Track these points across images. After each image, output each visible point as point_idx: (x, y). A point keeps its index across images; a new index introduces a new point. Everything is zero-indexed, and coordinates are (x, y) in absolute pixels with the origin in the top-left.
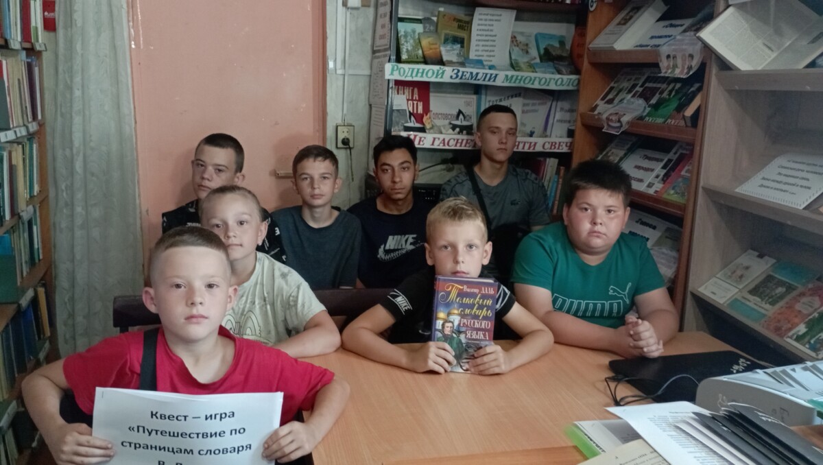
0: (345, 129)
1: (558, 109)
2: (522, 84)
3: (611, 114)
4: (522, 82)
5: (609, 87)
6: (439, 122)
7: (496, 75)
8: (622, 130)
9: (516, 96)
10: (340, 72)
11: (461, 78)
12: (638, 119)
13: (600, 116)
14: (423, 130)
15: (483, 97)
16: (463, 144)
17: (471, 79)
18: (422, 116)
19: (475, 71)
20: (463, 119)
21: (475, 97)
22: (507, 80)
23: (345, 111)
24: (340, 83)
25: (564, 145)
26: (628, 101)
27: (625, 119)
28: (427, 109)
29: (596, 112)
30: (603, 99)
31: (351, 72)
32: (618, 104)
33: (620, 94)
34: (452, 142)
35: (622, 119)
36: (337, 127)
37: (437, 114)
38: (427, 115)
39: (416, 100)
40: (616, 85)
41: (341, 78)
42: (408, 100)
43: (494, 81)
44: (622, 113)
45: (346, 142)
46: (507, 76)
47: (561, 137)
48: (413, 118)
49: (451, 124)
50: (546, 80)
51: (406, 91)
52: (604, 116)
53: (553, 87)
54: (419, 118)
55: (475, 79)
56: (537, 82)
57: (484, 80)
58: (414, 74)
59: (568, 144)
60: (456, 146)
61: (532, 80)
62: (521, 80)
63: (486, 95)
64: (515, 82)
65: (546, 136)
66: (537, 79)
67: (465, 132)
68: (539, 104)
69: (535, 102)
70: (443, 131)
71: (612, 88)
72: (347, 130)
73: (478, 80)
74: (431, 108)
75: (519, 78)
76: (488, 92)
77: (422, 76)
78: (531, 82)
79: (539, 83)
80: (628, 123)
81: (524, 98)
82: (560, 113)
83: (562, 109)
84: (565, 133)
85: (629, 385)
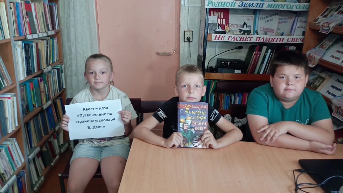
0: (188, 33)
1: (299, 21)
2: (277, 8)
3: (324, 23)
4: (277, 7)
5: (326, 8)
6: (233, 29)
7: (263, 4)
8: (330, 31)
9: (275, 15)
10: (186, 6)
11: (244, 6)
12: (339, 25)
13: (319, 24)
14: (224, 33)
15: (258, 16)
16: (244, 40)
17: (250, 7)
18: (224, 26)
19: (251, 2)
20: (246, 27)
21: (253, 16)
22: (269, 6)
23: (189, 25)
24: (187, 11)
25: (299, 40)
26: (335, 16)
27: (331, 26)
28: (227, 22)
29: (317, 22)
30: (322, 15)
31: (192, 5)
32: (329, 18)
33: (331, 12)
34: (238, 39)
35: (330, 26)
36: (185, 31)
37: (233, 25)
38: (227, 25)
39: (222, 18)
40: (329, 8)
41: (187, 8)
42: (218, 18)
43: (262, 7)
44: (331, 22)
45: (188, 39)
46: (269, 4)
47: (299, 35)
48: (220, 27)
49: (239, 29)
50: (291, 5)
51: (217, 14)
52: (321, 24)
53: (294, 9)
54: (223, 27)
55: (252, 7)
56: (285, 7)
57: (256, 7)
58: (220, 5)
59: (302, 39)
60: (240, 40)
61: (283, 6)
62: (276, 6)
63: (259, 14)
64: (273, 7)
65: (291, 35)
66: (286, 5)
67: (246, 33)
68: (289, 18)
69: (286, 17)
70: (235, 33)
71: (327, 9)
72: (189, 33)
73: (253, 7)
74: (229, 22)
75: (276, 5)
76: (260, 13)
77: (224, 6)
78: (283, 7)
79: (287, 7)
80: (333, 27)
81: (280, 15)
82: (299, 23)
83: (301, 21)
84: (301, 33)
85: (308, 175)
